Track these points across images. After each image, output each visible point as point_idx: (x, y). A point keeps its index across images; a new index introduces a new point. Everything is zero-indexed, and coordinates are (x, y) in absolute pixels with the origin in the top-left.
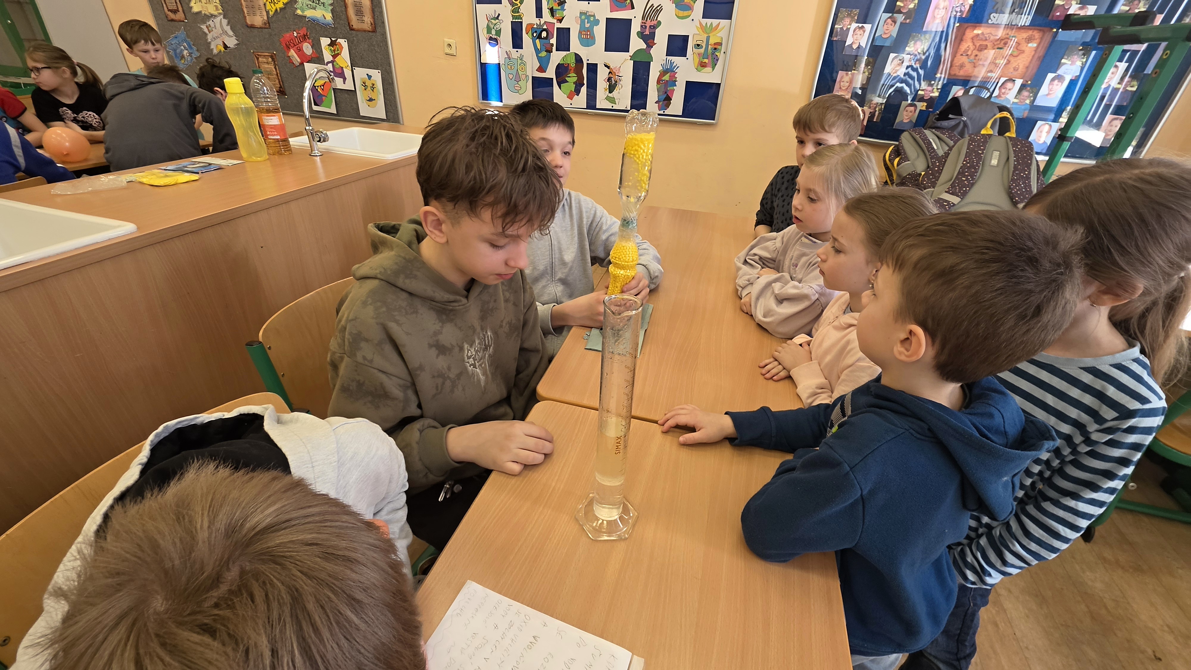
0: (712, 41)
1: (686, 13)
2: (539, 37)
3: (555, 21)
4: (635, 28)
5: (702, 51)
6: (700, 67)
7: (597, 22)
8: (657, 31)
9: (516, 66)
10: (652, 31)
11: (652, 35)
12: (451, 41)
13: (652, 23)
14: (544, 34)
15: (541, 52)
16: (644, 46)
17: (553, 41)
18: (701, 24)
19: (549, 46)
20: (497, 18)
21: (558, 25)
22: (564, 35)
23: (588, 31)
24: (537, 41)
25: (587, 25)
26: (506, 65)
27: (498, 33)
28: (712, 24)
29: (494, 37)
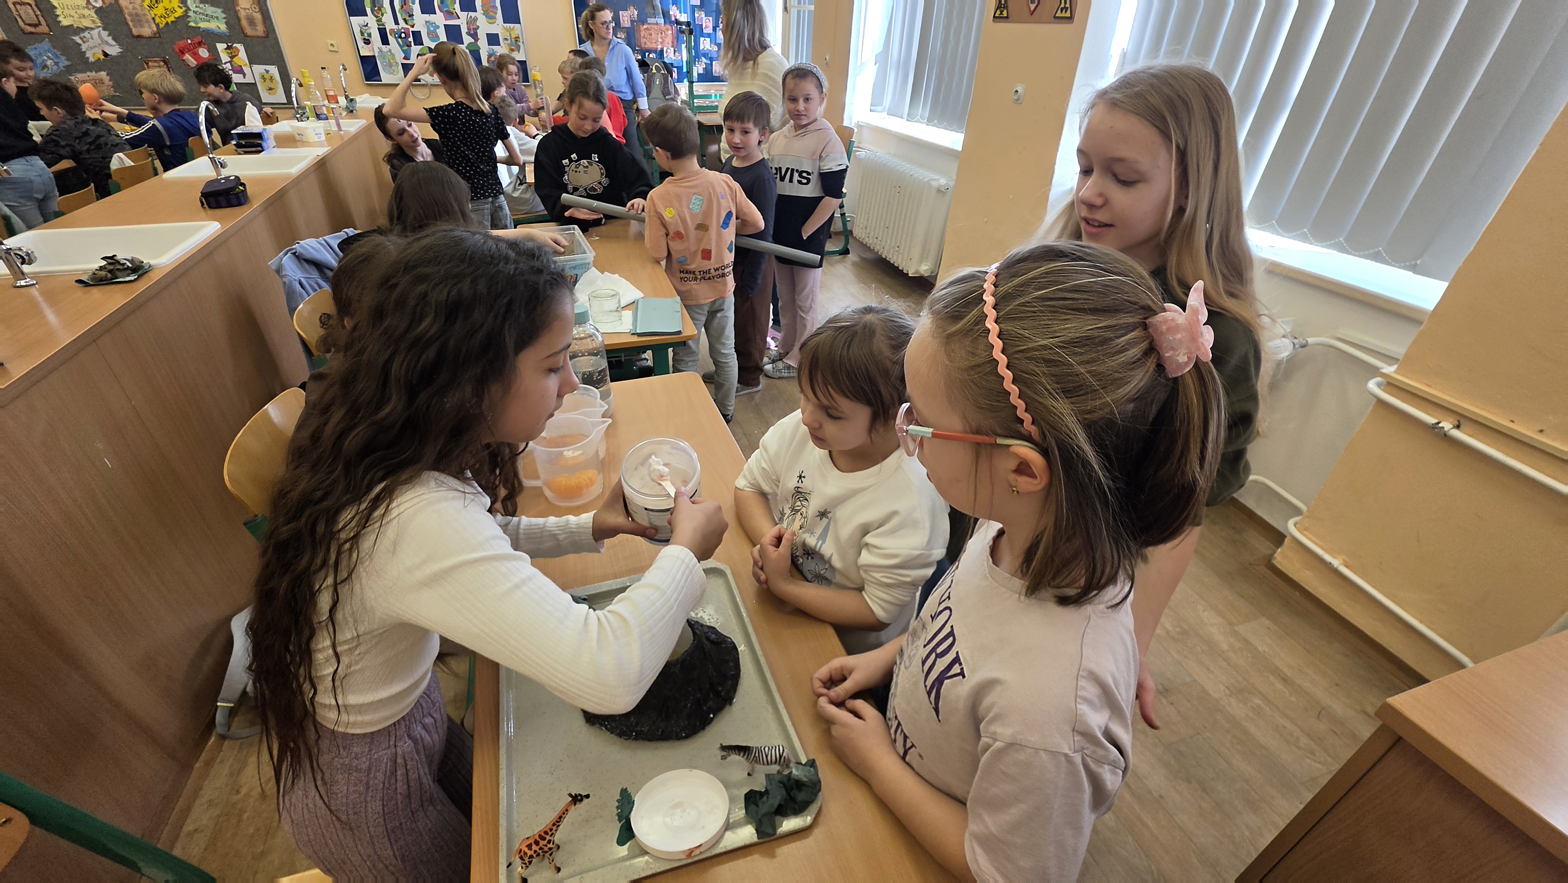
0: (513, 36)
1: (493, 21)
2: (400, 37)
3: (409, 27)
4: (464, 30)
5: (509, 42)
7: (438, 27)
8: (478, 31)
9: (387, 56)
10: (474, 31)
11: (476, 34)
12: (332, 42)
13: (474, 27)
14: (403, 35)
15: (403, 46)
16: (473, 41)
17: (411, 39)
18: (503, 27)
19: (409, 43)
20: (367, 25)
21: (411, 29)
22: (417, 37)
23: (433, 32)
24: (399, 40)
25: (432, 29)
26: (380, 56)
27: (370, 35)
28: (510, 26)
29: (367, 39)
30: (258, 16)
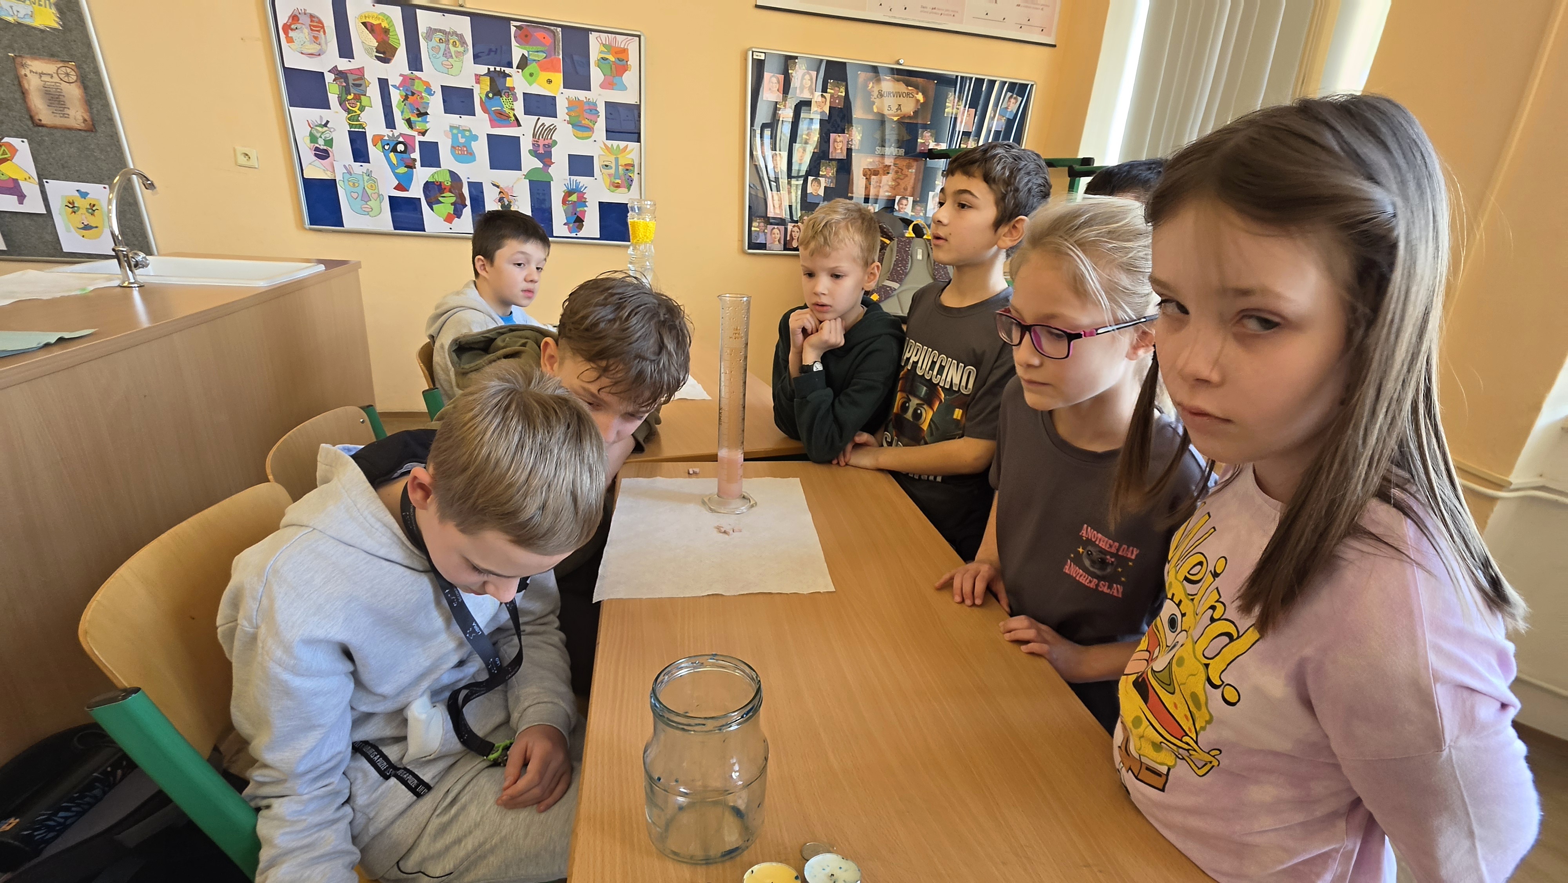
0: (622, 162)
1: (586, 134)
2: (394, 150)
3: (415, 133)
4: (526, 145)
5: (612, 171)
6: (612, 188)
7: (474, 138)
8: (554, 150)
9: (361, 183)
10: (546, 149)
11: (549, 154)
12: (247, 150)
13: (546, 142)
14: (401, 147)
15: (397, 168)
16: (540, 165)
17: (416, 155)
18: (605, 145)
19: (411, 161)
20: (326, 125)
21: (420, 138)
22: (430, 150)
23: (464, 146)
24: (392, 155)
25: (462, 140)
26: (346, 182)
27: (329, 142)
28: (618, 145)
29: (322, 147)
30: (73, 92)
